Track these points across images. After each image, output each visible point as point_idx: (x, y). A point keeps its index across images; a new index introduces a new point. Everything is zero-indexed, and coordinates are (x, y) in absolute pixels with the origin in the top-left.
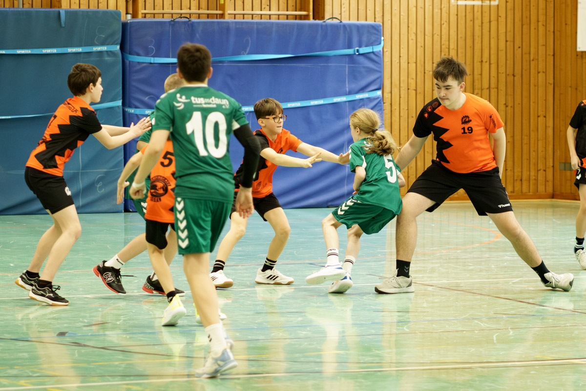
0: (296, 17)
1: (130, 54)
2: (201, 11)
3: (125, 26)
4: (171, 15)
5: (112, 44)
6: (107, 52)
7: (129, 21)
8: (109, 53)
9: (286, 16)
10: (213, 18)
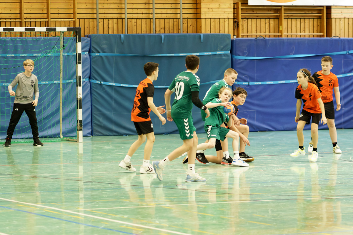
0: (318, 36)
1: (235, 55)
2: (270, 34)
3: (232, 41)
4: (256, 36)
5: (226, 50)
6: (224, 54)
7: (234, 39)
8: (225, 55)
9: (313, 36)
10: (277, 37)
